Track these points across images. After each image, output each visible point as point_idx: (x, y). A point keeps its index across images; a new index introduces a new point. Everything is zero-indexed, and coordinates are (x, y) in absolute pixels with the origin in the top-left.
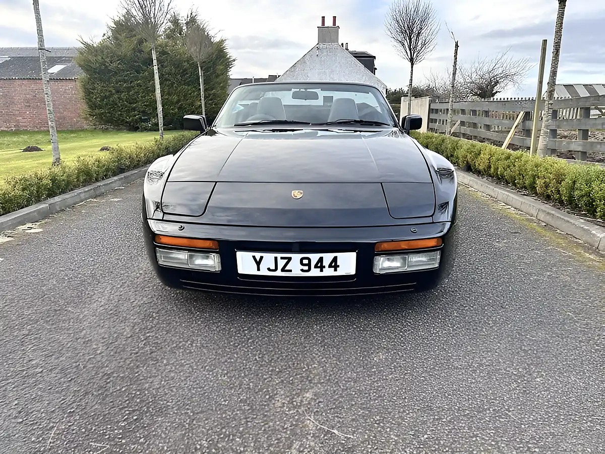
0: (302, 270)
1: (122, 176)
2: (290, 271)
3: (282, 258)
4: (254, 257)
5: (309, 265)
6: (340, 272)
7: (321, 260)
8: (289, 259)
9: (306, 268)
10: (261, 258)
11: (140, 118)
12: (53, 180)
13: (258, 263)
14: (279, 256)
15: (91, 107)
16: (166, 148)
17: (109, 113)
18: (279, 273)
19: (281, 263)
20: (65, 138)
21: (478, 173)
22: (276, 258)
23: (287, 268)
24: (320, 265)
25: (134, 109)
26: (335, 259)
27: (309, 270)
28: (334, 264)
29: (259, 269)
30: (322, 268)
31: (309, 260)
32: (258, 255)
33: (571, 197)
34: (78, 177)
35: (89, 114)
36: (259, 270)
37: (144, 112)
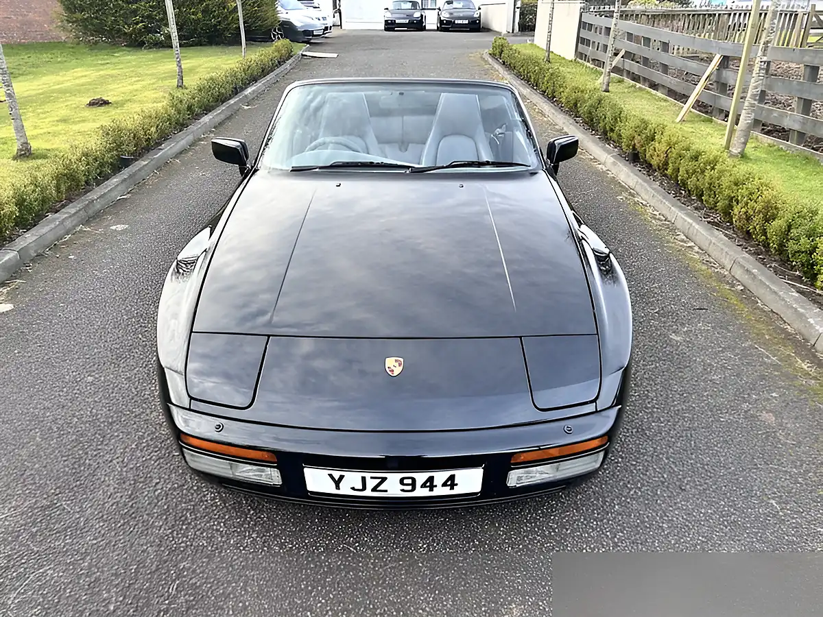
0: (403, 490)
1: (125, 173)
2: (386, 491)
3: (371, 478)
4: (331, 475)
5: (413, 484)
6: (457, 491)
7: (431, 479)
8: (384, 479)
9: (410, 488)
10: (342, 477)
11: (145, 27)
12: (20, 203)
13: (337, 483)
14: (368, 475)
15: (68, 9)
16: (189, 108)
17: (97, 18)
18: (368, 493)
19: (371, 484)
20: (33, 66)
21: (648, 168)
22: (364, 479)
23: (381, 488)
24: (430, 484)
25: (135, 12)
26: (452, 478)
27: (413, 489)
28: (451, 482)
29: (338, 487)
30: (432, 488)
31: (414, 480)
32: (337, 474)
33: (781, 249)
34: (58, 188)
35: (67, 20)
36: (339, 489)
37: (149, 17)
